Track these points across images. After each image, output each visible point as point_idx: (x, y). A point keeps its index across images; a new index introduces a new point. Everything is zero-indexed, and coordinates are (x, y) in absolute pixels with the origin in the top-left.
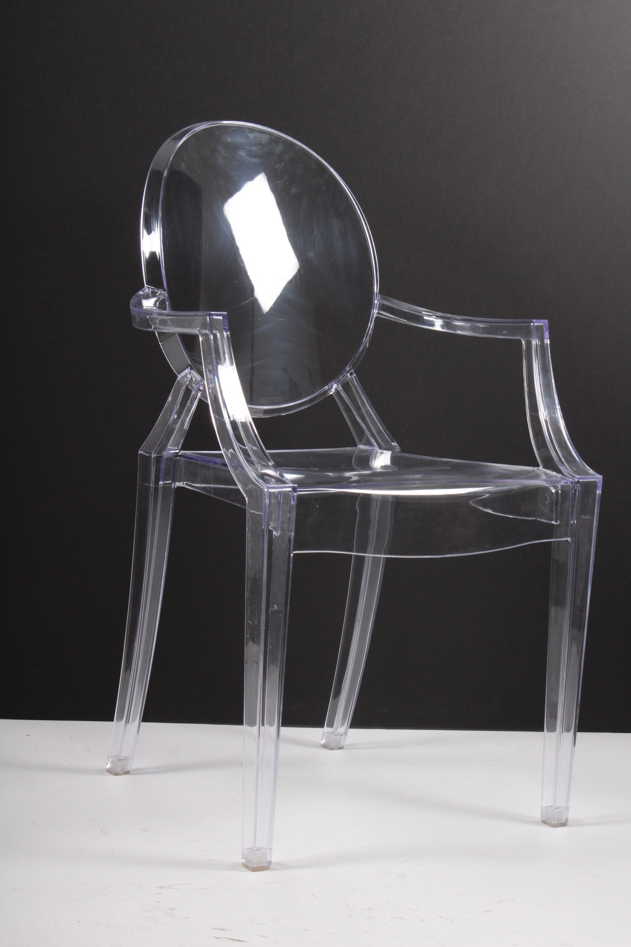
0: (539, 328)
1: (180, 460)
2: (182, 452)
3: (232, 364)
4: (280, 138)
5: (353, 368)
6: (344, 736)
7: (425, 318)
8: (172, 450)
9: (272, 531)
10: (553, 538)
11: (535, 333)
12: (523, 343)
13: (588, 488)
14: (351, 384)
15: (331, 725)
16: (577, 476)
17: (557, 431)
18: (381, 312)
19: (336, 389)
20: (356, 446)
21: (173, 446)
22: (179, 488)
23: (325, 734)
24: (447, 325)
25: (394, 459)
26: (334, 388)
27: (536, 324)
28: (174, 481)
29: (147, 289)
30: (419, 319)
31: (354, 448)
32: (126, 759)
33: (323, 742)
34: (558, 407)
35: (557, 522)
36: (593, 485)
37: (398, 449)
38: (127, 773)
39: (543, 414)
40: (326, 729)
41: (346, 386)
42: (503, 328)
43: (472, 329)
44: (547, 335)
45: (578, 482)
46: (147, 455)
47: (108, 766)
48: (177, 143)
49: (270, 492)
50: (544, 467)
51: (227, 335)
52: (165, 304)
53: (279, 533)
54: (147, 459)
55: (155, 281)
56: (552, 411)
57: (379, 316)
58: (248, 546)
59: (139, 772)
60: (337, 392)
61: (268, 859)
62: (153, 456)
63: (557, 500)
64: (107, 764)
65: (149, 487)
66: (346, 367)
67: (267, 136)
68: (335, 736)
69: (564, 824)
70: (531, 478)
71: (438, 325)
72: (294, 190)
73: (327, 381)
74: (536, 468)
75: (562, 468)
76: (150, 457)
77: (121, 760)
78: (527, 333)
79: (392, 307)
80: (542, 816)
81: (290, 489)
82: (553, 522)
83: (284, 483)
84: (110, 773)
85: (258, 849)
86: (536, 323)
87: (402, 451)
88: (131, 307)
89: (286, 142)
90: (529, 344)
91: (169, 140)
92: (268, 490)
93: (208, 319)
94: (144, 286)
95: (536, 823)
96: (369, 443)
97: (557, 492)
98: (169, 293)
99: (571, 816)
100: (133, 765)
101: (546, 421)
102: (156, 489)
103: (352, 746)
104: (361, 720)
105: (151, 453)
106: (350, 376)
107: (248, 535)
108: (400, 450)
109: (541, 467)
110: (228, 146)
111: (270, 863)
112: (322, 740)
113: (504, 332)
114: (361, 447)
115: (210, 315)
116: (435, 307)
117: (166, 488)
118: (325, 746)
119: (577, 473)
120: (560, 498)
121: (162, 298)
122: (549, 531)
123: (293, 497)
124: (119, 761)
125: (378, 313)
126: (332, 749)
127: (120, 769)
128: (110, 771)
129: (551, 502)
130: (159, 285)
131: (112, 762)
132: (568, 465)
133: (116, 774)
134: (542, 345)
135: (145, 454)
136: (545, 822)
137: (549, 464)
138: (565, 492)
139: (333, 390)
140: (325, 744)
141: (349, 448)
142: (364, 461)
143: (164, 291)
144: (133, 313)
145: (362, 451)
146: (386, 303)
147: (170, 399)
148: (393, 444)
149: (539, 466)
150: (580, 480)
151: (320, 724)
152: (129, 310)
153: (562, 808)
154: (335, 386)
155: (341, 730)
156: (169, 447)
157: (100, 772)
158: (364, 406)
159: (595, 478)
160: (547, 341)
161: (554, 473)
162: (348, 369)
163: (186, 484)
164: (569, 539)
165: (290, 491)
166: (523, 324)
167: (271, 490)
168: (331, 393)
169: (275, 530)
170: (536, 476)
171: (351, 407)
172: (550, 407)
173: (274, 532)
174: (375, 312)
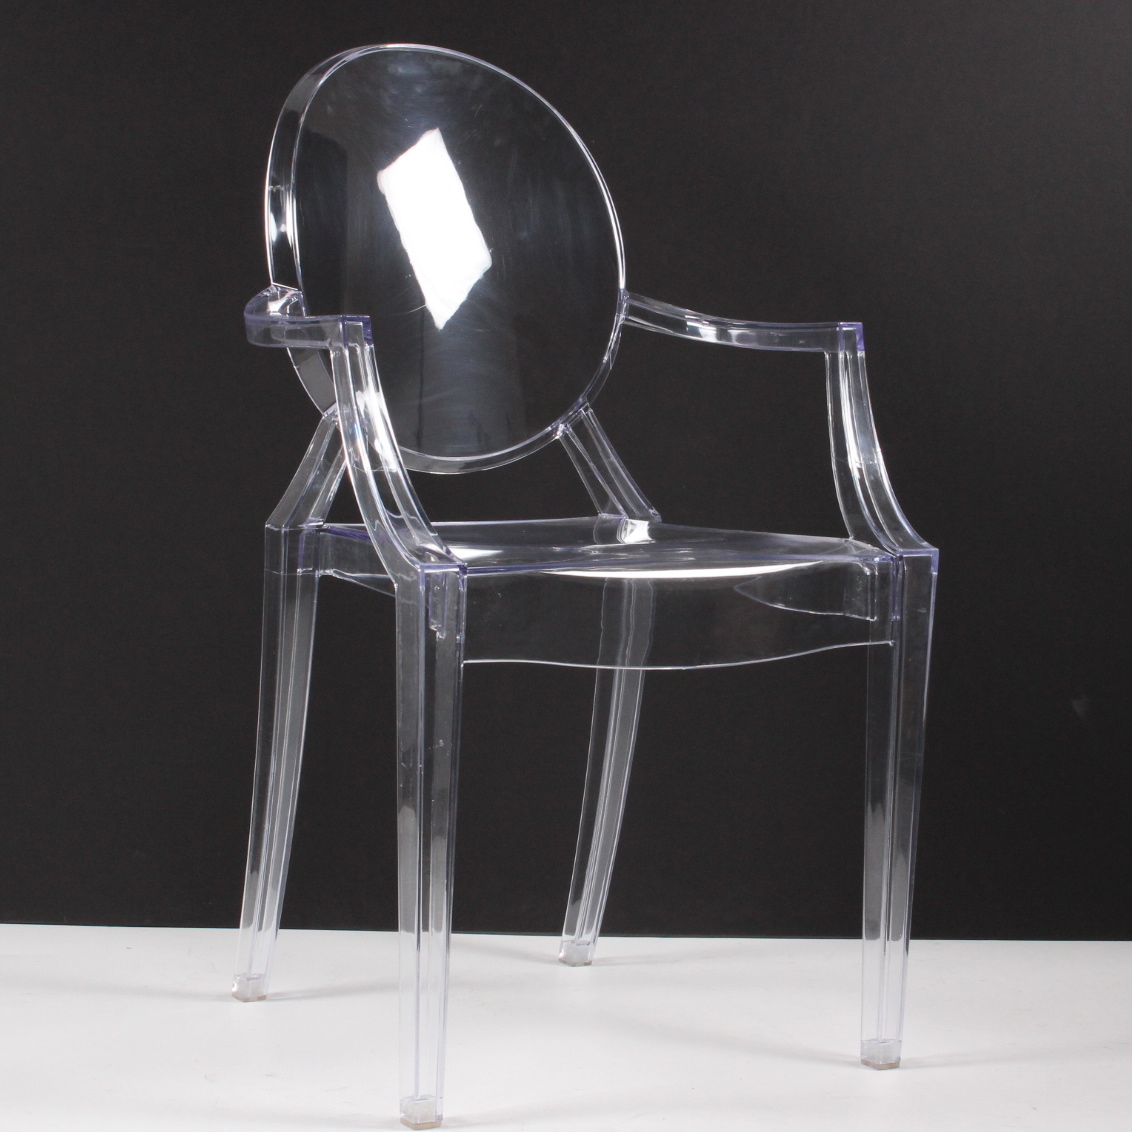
0: (849, 335)
1: (324, 537)
2: (326, 526)
3: (378, 390)
4: (478, 66)
5: (589, 400)
6: (591, 945)
7: (689, 323)
8: (313, 522)
9: (435, 632)
10: (868, 641)
11: (842, 342)
12: (827, 356)
13: (919, 566)
14: (586, 424)
15: (571, 931)
16: (901, 550)
17: (877, 484)
18: (630, 318)
19: (563, 432)
20: (595, 514)
21: (315, 517)
22: (325, 578)
23: (565, 944)
24: (722, 334)
25: (652, 532)
26: (561, 430)
27: (845, 329)
28: (316, 567)
29: (274, 287)
30: (680, 325)
31: (594, 517)
32: (259, 977)
33: (562, 955)
34: (879, 449)
35: (873, 618)
36: (927, 562)
37: (658, 518)
38: (262, 998)
39: (855, 461)
40: (565, 936)
41: (579, 428)
42: (802, 336)
43: (759, 339)
44: (861, 346)
45: (901, 558)
46: (277, 529)
47: (234, 989)
48: (318, 80)
49: (428, 575)
50: (856, 538)
51: (371, 349)
52: (301, 309)
53: (445, 634)
54: (276, 535)
55: (286, 276)
56: (868, 456)
57: (626, 323)
58: (399, 653)
59: (279, 997)
60: (565, 436)
61: (439, 1113)
62: (283, 531)
63: (873, 584)
64: (233, 986)
65: (279, 576)
66: (578, 397)
67: (458, 65)
68: (578, 945)
69: (894, 1066)
70: (837, 552)
71: (708, 334)
72: (498, 142)
73: (551, 418)
74: (843, 540)
75: (882, 540)
76: (280, 532)
77: (254, 979)
78: (832, 342)
79: (645, 310)
80: (862, 1054)
81: (457, 570)
82: (868, 619)
83: (450, 560)
84: (237, 998)
85: (423, 1098)
86: (846, 327)
87: (665, 520)
88: (246, 314)
89: (486, 71)
90: (834, 358)
91: (307, 76)
92: (423, 571)
93: (341, 326)
94: (270, 284)
95: (853, 1064)
96: (615, 511)
97: (873, 575)
98: (307, 294)
99: (905, 1055)
100: (270, 988)
101: (860, 470)
102: (292, 579)
103: (604, 962)
104: (617, 923)
105: (280, 527)
106: (586, 413)
107: (399, 638)
108: (660, 520)
109: (851, 539)
110: (397, 80)
111: (440, 1118)
112: (560, 951)
113: (801, 342)
114: (604, 516)
115: (343, 320)
116: (704, 308)
117: (308, 579)
118: (564, 961)
119: (902, 545)
120: (877, 583)
121: (295, 300)
122: (862, 630)
123: (463, 581)
124: (248, 980)
125: (626, 319)
126: (574, 965)
127: (251, 993)
128: (237, 996)
129: (865, 589)
130: (292, 283)
131: (240, 983)
132: (893, 534)
133: (246, 1000)
134: (855, 359)
135: (273, 528)
136: (866, 1063)
137: (864, 534)
138: (884, 576)
139: (559, 435)
140: (565, 957)
141: (586, 518)
142: (610, 534)
143: (300, 290)
144: (247, 323)
145: (605, 521)
146: (636, 304)
147: (311, 447)
148: (651, 511)
149: (848, 537)
150: (905, 556)
151: (556, 930)
152: (242, 319)
153: (892, 1042)
154: (562, 427)
155: (588, 937)
156: (310, 518)
157: (222, 997)
158: (608, 457)
159: (930, 552)
160: (861, 354)
161: (869, 547)
162: (581, 400)
163: (335, 572)
164: (890, 643)
165: (457, 573)
166: (825, 330)
167: (427, 571)
168: (557, 437)
169: (439, 631)
170: (844, 551)
171: (587, 458)
172: (866, 450)
173: (438, 634)
174: (621, 318)
